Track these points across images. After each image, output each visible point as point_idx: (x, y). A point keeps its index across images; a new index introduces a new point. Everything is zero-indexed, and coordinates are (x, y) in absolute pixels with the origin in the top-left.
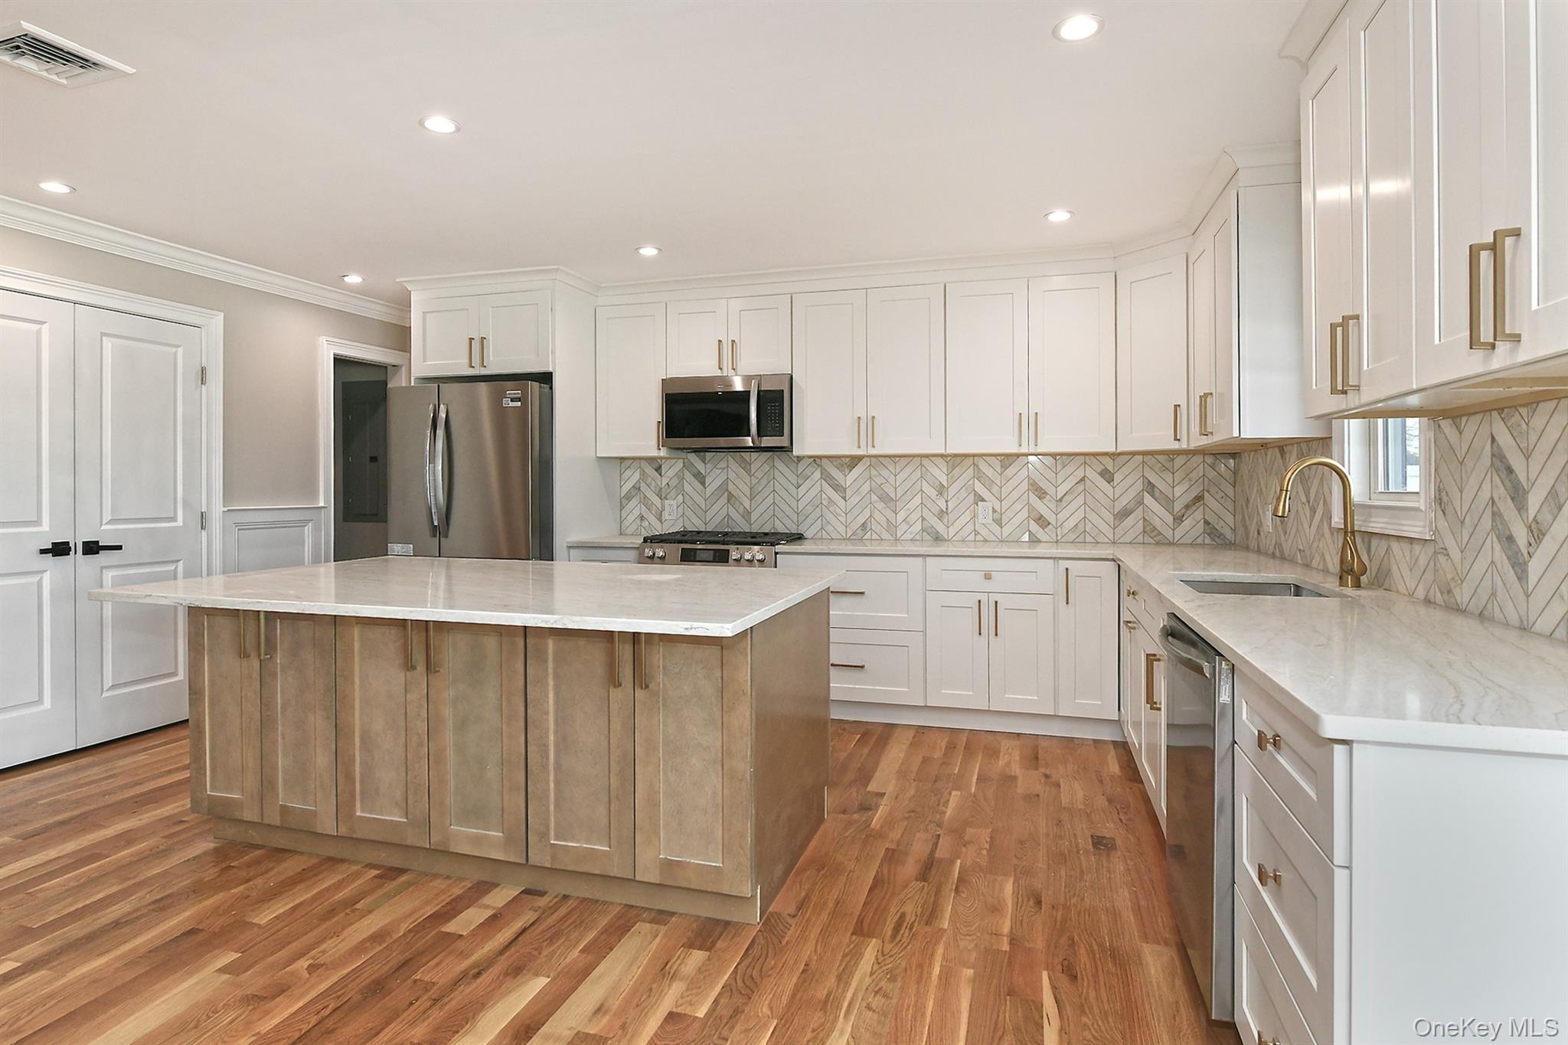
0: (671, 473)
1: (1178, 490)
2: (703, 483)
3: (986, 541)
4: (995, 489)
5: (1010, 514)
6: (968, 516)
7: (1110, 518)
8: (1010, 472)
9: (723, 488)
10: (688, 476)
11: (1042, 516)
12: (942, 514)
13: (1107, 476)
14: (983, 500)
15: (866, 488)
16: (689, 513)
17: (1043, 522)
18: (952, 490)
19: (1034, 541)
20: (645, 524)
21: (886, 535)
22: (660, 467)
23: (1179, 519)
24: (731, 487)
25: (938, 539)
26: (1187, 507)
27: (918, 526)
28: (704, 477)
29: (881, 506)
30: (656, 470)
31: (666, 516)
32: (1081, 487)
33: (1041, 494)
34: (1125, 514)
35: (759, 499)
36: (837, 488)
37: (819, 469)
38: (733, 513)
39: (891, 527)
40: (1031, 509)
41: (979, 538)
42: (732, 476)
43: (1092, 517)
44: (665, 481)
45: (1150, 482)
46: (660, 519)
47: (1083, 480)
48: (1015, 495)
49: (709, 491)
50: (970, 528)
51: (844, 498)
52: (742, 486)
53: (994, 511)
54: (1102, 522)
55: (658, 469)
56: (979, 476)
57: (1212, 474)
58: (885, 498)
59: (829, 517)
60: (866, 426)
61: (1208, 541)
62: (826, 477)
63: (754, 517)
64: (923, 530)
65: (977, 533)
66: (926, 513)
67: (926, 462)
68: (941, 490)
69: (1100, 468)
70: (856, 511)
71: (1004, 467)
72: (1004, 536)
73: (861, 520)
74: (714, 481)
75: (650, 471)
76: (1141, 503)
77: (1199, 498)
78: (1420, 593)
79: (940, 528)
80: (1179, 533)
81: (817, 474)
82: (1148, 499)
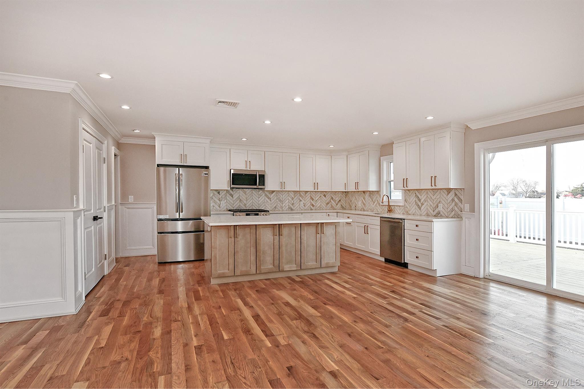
0: (223, 194)
1: (337, 199)
2: (232, 197)
3: (302, 210)
4: (304, 198)
5: (307, 204)
6: (298, 204)
7: (325, 204)
8: (307, 195)
9: (239, 198)
10: (228, 195)
11: (313, 204)
12: (293, 204)
13: (325, 196)
14: (301, 201)
15: (276, 198)
16: (228, 205)
17: (313, 206)
18: (295, 199)
19: (312, 209)
20: (215, 208)
21: (280, 209)
22: (219, 192)
23: (337, 204)
24: (241, 198)
25: (292, 210)
26: (338, 202)
27: (288, 207)
28: (233, 195)
29: (279, 202)
30: (218, 193)
31: (221, 205)
32: (320, 198)
33: (313, 200)
34: (328, 204)
35: (249, 201)
36: (269, 198)
37: (264, 194)
38: (241, 204)
39: (282, 207)
40: (311, 203)
41: (300, 209)
42: (241, 195)
43: (322, 204)
44: (221, 196)
45: (332, 197)
46: (219, 207)
47: (320, 197)
48: (308, 200)
49: (234, 199)
50: (299, 207)
51: (270, 201)
52: (244, 198)
53: (304, 203)
54: (324, 205)
55: (219, 193)
56: (301, 196)
57: (342, 196)
58: (280, 201)
59: (267, 205)
60: (282, 184)
61: (342, 209)
62: (266, 195)
63: (247, 205)
64: (289, 208)
65: (300, 208)
66: (290, 204)
67: (289, 192)
68: (293, 199)
69: (324, 194)
70: (273, 204)
71: (306, 194)
72: (306, 208)
73: (274, 206)
74: (236, 196)
75: (216, 193)
76: (331, 201)
77: (340, 200)
78: (402, 213)
79: (292, 207)
80: (337, 207)
81: (264, 195)
82: (332, 201)
